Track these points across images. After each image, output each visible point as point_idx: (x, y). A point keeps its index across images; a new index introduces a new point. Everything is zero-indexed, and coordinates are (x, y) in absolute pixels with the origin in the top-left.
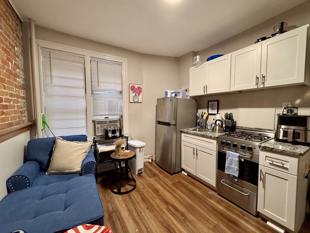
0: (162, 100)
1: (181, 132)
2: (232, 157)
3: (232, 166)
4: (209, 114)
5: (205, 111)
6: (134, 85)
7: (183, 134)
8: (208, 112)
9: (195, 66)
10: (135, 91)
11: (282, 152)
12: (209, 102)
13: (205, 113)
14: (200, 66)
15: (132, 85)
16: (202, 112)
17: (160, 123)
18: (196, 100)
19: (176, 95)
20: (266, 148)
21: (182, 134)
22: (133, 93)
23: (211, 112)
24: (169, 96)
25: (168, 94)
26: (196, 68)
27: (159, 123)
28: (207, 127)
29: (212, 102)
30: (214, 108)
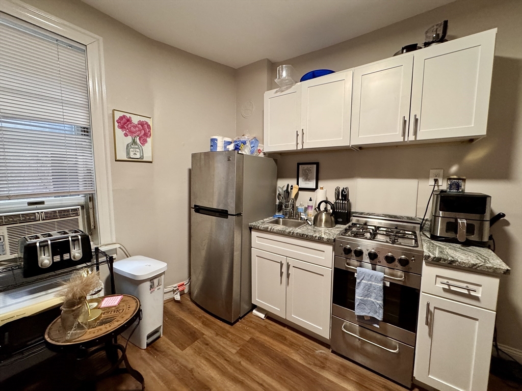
0: (203, 157)
1: (251, 229)
2: (369, 281)
3: (369, 299)
4: (301, 189)
5: (292, 182)
6: (128, 115)
7: (254, 234)
8: (298, 184)
9: (276, 90)
10: (132, 133)
11: (472, 267)
12: (300, 166)
13: (292, 186)
14: (287, 89)
15: (122, 114)
16: (288, 185)
17: (201, 211)
18: (276, 161)
19: (237, 148)
20: (440, 260)
21: (252, 232)
22: (126, 135)
23: (302, 184)
24: (220, 148)
25: (218, 145)
26: (279, 94)
27: (199, 209)
28: (300, 215)
29: (306, 167)
30: (309, 177)
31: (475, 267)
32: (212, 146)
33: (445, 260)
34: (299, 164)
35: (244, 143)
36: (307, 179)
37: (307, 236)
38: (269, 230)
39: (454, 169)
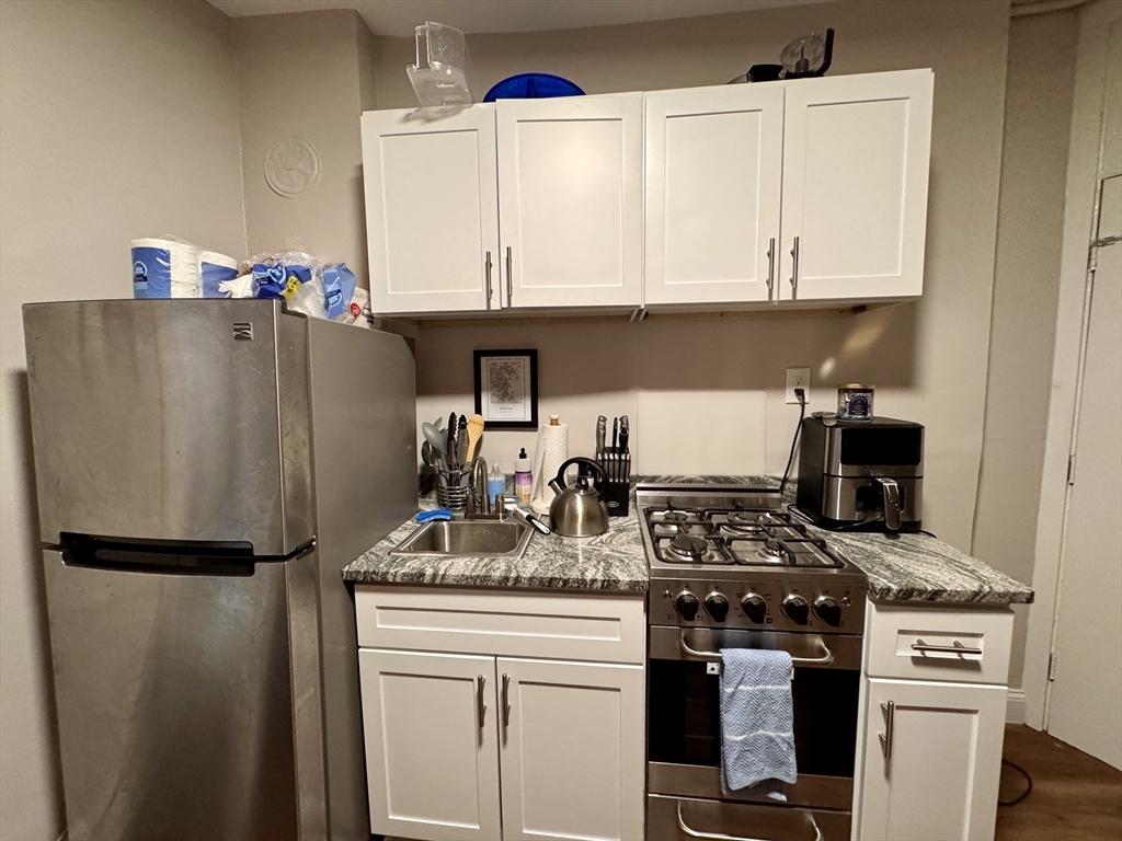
1: (351, 586)
2: (757, 683)
3: (761, 732)
4: (489, 426)
5: (464, 407)
7: (365, 600)
8: (478, 410)
12: (484, 360)
13: (463, 418)
14: (444, 115)
16: (453, 416)
18: (410, 342)
19: (268, 290)
21: (358, 596)
23: (493, 410)
25: (174, 276)
26: (415, 126)
28: (504, 502)
29: (500, 361)
30: (510, 390)
31: (978, 598)
32: (140, 278)
33: (921, 592)
34: (478, 355)
35: (303, 275)
36: (505, 394)
37: (566, 582)
38: (427, 580)
39: (827, 367)
